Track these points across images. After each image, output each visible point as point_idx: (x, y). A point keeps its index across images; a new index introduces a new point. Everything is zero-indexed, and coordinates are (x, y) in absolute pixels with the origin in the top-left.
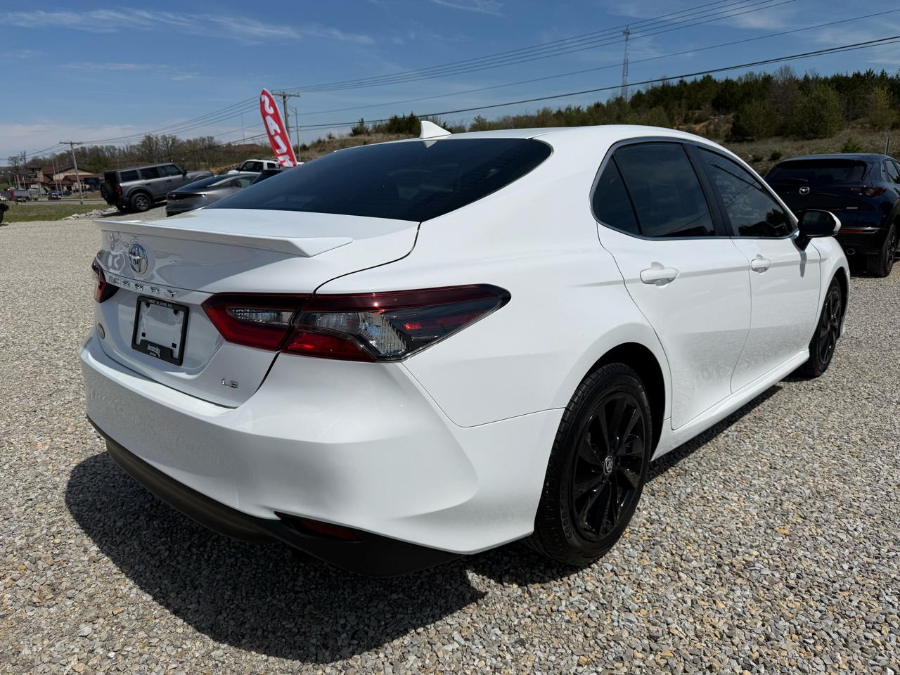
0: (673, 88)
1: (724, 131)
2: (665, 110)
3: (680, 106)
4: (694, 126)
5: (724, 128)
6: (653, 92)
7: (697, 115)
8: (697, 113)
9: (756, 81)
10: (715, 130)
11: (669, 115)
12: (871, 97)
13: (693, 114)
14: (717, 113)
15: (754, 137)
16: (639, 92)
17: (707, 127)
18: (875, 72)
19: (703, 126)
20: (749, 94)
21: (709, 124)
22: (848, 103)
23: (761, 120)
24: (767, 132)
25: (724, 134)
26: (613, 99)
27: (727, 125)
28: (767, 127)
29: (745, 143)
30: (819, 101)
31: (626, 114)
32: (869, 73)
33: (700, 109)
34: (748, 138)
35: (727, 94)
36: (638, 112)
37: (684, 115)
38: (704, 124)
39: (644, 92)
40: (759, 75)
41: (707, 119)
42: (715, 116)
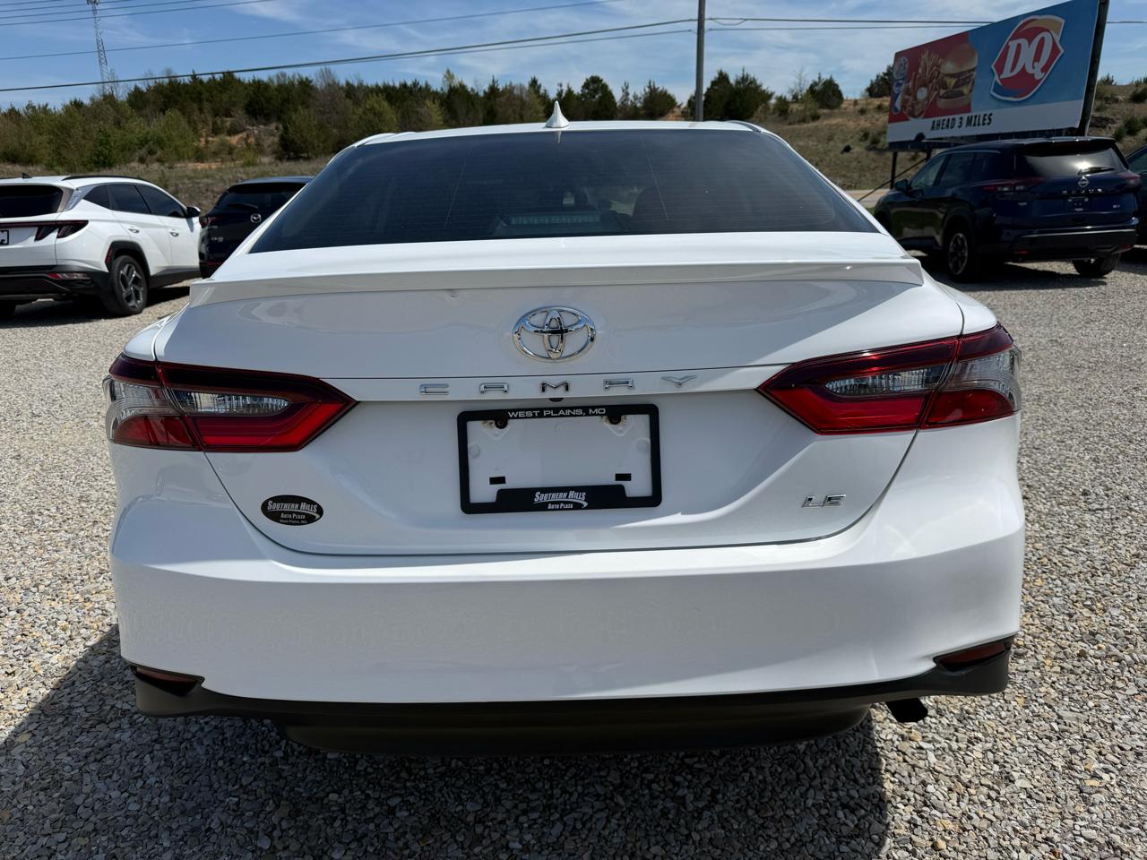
0: (185, 85)
1: (269, 146)
2: (184, 114)
3: (201, 110)
4: (228, 138)
5: (269, 142)
6: (159, 89)
7: (228, 124)
8: (228, 122)
9: (292, 84)
10: (258, 144)
11: (189, 122)
12: (423, 110)
13: (223, 122)
14: (254, 121)
15: (310, 154)
16: (137, 88)
17: (246, 140)
18: (420, 83)
19: (241, 139)
20: (288, 99)
21: (248, 136)
22: (403, 116)
23: (314, 134)
24: (324, 148)
25: (269, 149)
26: (98, 96)
27: (272, 138)
28: (323, 142)
29: (301, 161)
30: (375, 113)
31: (127, 119)
32: (415, 84)
33: (231, 116)
34: (303, 155)
35: (262, 99)
36: (145, 116)
37: (210, 123)
38: (240, 135)
39: (144, 89)
40: (294, 76)
41: (244, 130)
42: (253, 125)
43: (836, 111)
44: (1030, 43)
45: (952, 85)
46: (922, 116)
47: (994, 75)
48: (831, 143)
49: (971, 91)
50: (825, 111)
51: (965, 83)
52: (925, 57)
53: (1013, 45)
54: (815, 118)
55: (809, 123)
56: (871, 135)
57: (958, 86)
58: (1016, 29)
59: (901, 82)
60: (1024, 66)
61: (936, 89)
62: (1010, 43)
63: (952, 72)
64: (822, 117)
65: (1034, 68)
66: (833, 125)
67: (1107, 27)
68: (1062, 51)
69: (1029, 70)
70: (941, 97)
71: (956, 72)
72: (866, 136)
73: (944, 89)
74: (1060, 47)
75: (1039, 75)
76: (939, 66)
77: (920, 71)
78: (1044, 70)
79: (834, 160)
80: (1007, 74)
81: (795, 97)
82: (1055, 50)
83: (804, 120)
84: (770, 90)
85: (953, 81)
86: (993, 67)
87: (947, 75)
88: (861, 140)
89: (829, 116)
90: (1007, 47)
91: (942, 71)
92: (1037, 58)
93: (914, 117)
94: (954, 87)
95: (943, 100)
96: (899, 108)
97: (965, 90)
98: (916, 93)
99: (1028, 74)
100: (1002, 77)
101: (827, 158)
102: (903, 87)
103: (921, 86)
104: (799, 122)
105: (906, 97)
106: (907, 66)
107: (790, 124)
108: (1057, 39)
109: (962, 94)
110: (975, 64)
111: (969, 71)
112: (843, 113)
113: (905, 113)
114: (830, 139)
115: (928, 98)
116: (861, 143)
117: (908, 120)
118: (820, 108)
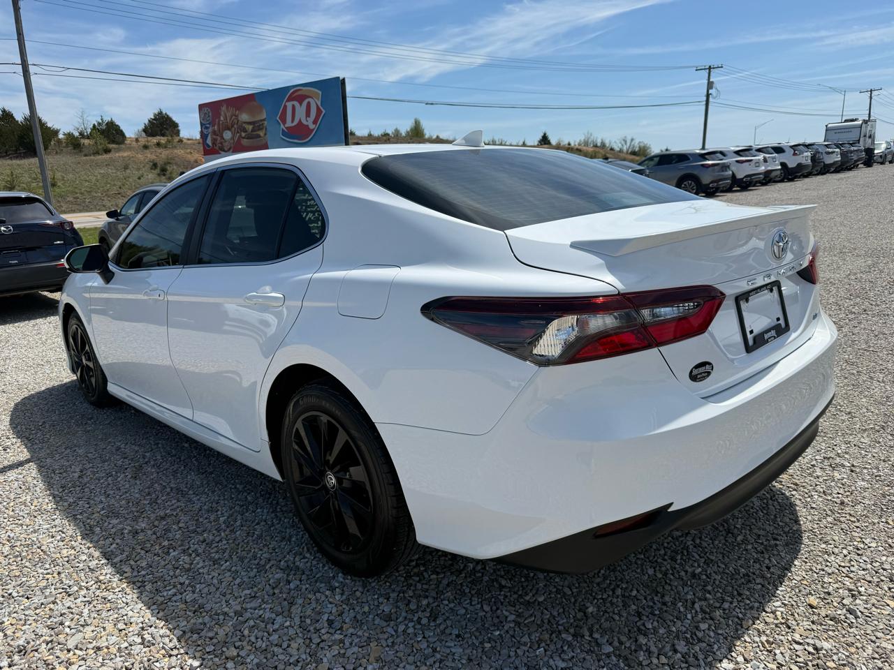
43: (123, 146)
44: (301, 105)
45: (250, 130)
46: (231, 151)
47: (280, 124)
48: (128, 171)
49: (265, 134)
50: (114, 146)
51: (260, 128)
52: (224, 108)
53: (289, 105)
54: (107, 151)
55: (101, 155)
56: (159, 166)
57: (255, 131)
58: (289, 94)
59: (208, 126)
60: (300, 120)
61: (238, 132)
62: (287, 104)
63: (248, 121)
64: (113, 150)
65: (307, 121)
66: (125, 157)
67: (347, 99)
68: (324, 111)
69: (304, 122)
70: (244, 138)
71: (251, 121)
72: (155, 166)
73: (244, 132)
74: (322, 108)
75: (312, 126)
76: (237, 116)
77: (222, 119)
78: (315, 122)
79: (133, 184)
80: (289, 124)
81: (81, 134)
82: (319, 111)
83: (97, 153)
84: (56, 127)
85: (250, 127)
86: (278, 118)
87: (245, 123)
88: (151, 169)
89: (119, 150)
90: (285, 106)
91: (240, 119)
92: (308, 114)
93: (224, 151)
94: (252, 131)
95: (245, 140)
96: (210, 144)
97: (262, 134)
98: (222, 134)
99: (304, 125)
100: (286, 126)
101: (128, 183)
102: (210, 130)
103: (226, 130)
104: (94, 154)
105: (215, 137)
106: (210, 114)
107: (86, 155)
108: (319, 104)
109: (259, 136)
110: (264, 116)
111: (261, 120)
112: (128, 148)
113: (217, 148)
114: (126, 168)
115: (233, 138)
116: (153, 171)
117: (220, 153)
118: (109, 143)
